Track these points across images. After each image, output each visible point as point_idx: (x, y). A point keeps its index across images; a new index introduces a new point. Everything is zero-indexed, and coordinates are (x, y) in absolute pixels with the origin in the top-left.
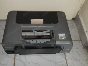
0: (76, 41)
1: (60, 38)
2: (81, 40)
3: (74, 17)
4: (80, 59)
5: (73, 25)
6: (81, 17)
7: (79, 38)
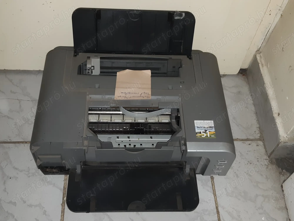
0: (247, 140)
1: (198, 135)
2: (261, 139)
3: (246, 66)
4: (257, 196)
5: (239, 92)
6: (265, 67)
7: (257, 132)
